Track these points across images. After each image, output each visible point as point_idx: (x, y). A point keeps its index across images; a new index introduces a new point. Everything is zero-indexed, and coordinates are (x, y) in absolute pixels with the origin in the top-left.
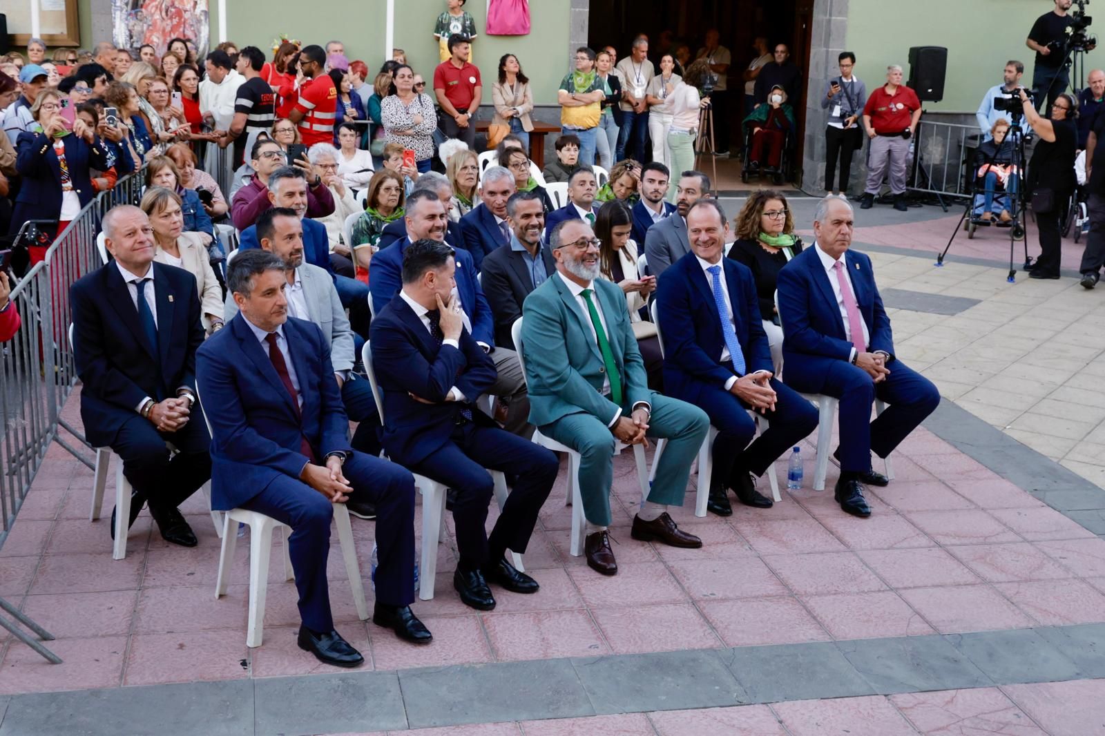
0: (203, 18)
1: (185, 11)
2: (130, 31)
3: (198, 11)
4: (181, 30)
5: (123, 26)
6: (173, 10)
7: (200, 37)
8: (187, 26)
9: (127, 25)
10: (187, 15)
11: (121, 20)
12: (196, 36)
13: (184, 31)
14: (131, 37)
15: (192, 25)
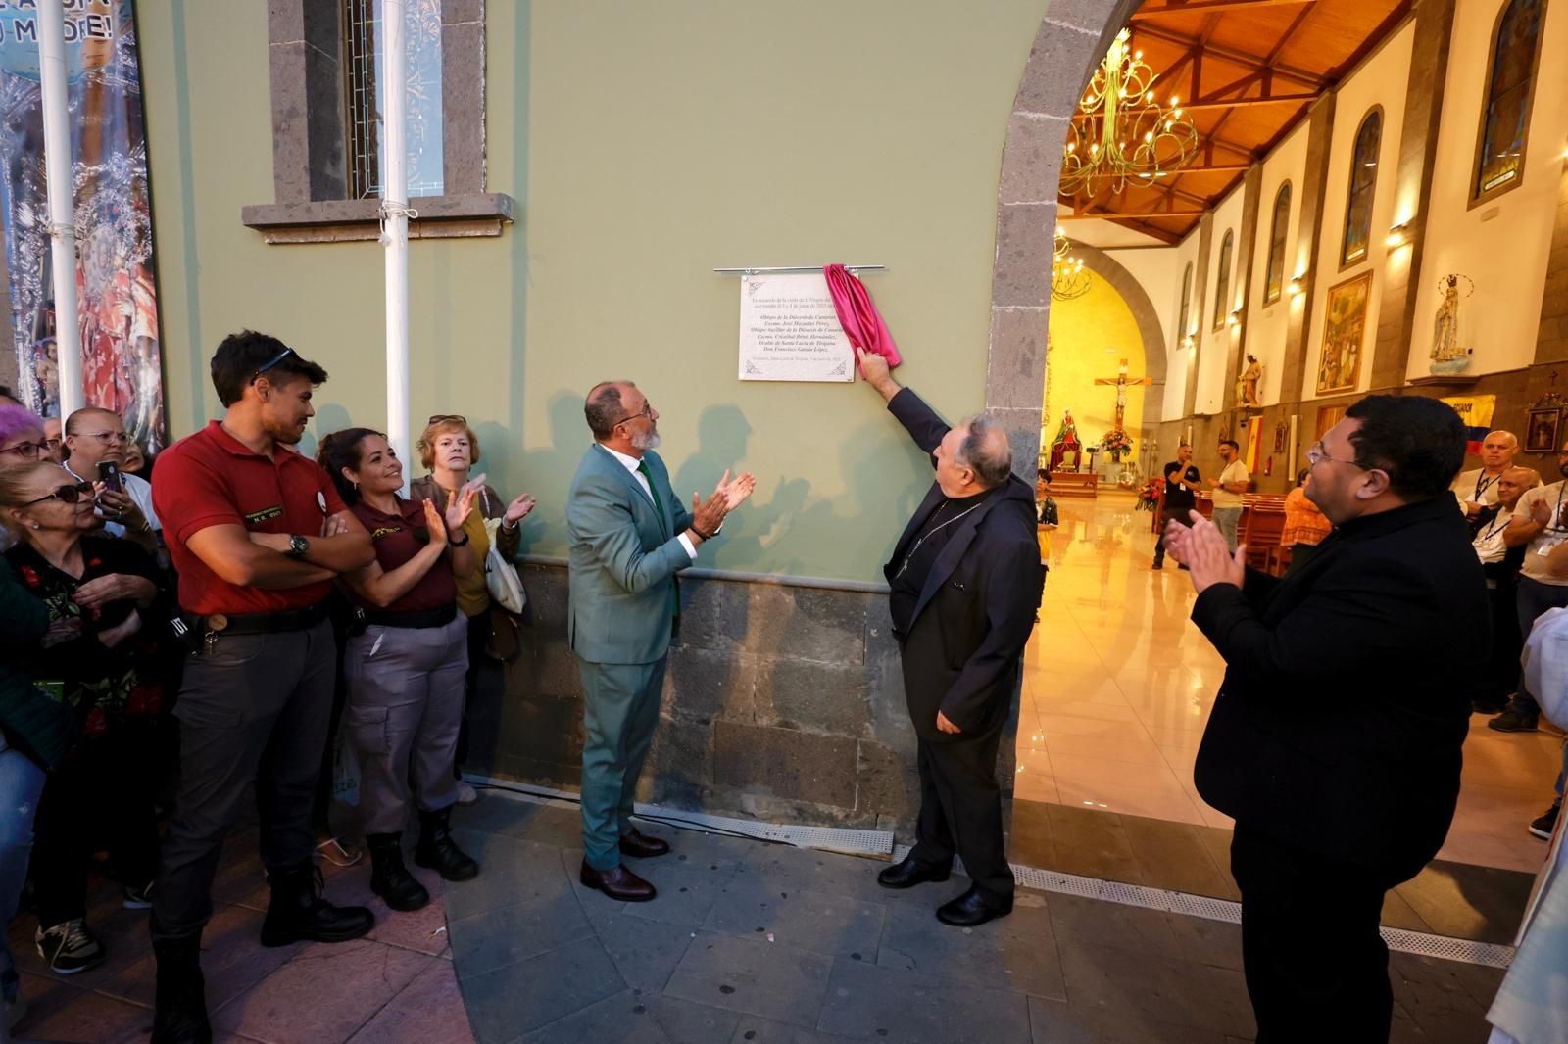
0: (142, 352)
2: (40, 381)
3: (133, 338)
4: (111, 378)
6: (98, 337)
7: (139, 394)
8: (119, 371)
9: (35, 370)
10: (118, 348)
12: (132, 392)
13: (115, 381)
14: (43, 396)
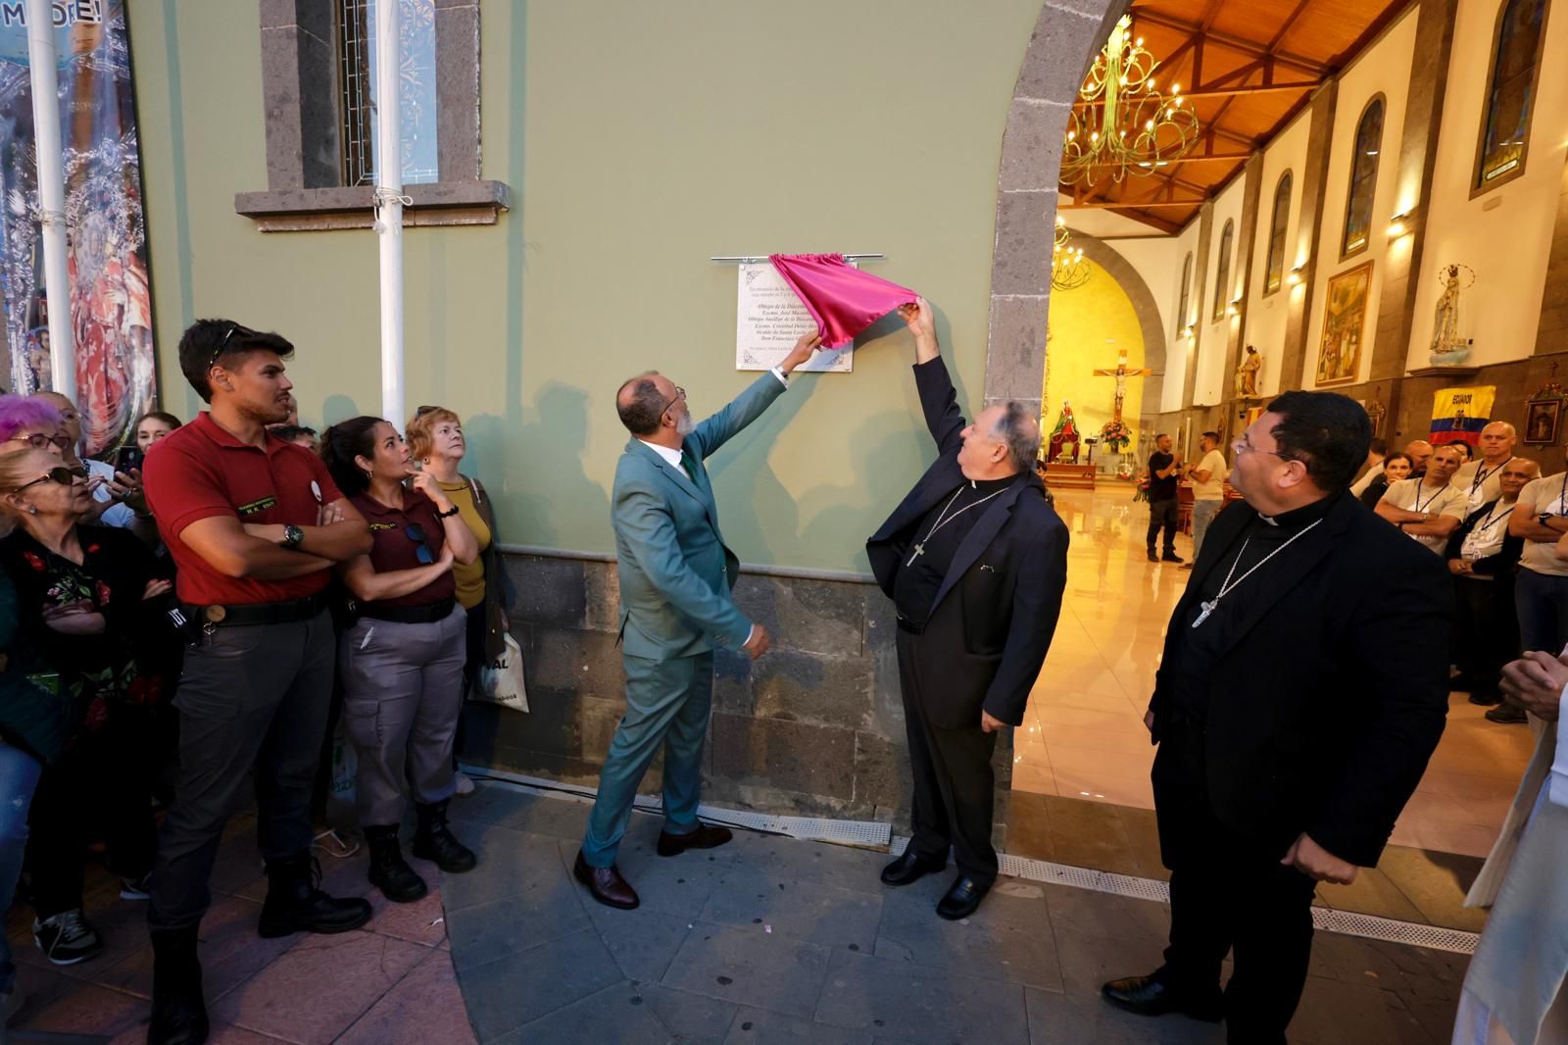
1: (107, 328)
2: (33, 371)
3: (126, 328)
5: (22, 359)
6: (90, 326)
9: (28, 359)
10: (109, 337)
11: (18, 349)
12: (126, 382)
14: (37, 385)
15: (118, 359)
